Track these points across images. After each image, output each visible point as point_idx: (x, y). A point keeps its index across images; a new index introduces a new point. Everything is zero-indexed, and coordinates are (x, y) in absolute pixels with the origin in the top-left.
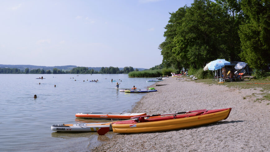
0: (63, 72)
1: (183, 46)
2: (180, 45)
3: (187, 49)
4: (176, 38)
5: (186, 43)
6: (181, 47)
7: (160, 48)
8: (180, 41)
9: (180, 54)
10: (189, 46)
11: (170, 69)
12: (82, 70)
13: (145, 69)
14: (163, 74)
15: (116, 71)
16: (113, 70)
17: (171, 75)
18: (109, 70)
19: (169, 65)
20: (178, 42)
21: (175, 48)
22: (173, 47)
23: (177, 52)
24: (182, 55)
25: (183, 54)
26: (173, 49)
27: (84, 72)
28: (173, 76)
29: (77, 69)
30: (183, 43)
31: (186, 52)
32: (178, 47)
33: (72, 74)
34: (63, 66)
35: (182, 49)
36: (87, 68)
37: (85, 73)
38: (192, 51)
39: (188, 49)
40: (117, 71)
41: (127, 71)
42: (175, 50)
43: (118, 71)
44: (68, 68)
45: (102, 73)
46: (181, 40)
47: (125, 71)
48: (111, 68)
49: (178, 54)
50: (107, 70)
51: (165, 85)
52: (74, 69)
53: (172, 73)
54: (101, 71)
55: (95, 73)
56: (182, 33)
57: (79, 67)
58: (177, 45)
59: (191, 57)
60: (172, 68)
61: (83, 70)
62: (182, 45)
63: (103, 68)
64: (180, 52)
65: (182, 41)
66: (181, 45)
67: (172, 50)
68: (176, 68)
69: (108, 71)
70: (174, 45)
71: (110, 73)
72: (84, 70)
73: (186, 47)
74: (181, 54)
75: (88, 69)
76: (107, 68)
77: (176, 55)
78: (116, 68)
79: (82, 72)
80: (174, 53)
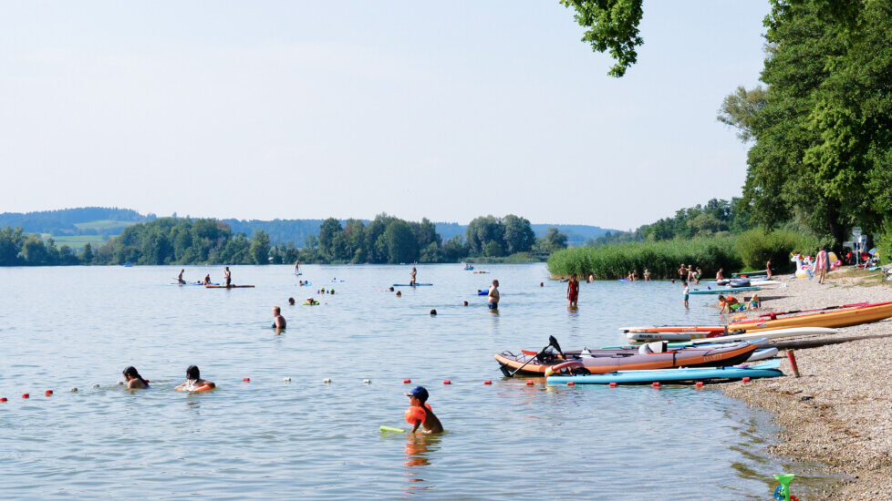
0: (66, 250)
1: (852, 142)
2: (837, 136)
3: (865, 156)
4: (822, 108)
5: (863, 128)
6: (842, 148)
7: (726, 116)
8: (838, 123)
9: (836, 173)
10: (873, 146)
11: (783, 234)
12: (187, 242)
13: (608, 233)
14: (746, 262)
15: (419, 248)
16: (395, 241)
17: (791, 269)
18: (374, 237)
19: (777, 213)
20: (831, 125)
21: (814, 149)
22: (807, 144)
23: (824, 167)
24: (846, 180)
25: (852, 174)
26: (807, 151)
27: (206, 252)
28: (800, 271)
29: (159, 232)
30: (853, 130)
31: (862, 166)
32: (827, 144)
33: (121, 263)
34: (44, 214)
35: (844, 156)
36: (226, 223)
37: (212, 256)
38: (884, 167)
39: (870, 155)
40: (426, 243)
41: (492, 243)
42: (818, 156)
43: (434, 245)
44: (82, 226)
45: (323, 261)
46: (843, 115)
47: (478, 242)
48: (381, 225)
49: (830, 175)
50: (361, 237)
51: (779, 298)
52: (130, 236)
53: (794, 258)
54: (320, 248)
55: (278, 261)
56: (846, 89)
57: (166, 223)
58: (823, 135)
59: (881, 191)
60: (797, 230)
61: (195, 238)
62: (846, 139)
63: (331, 227)
64: (841, 167)
65: (847, 121)
66: (841, 136)
67: (801, 155)
68: (817, 230)
69: (363, 247)
70: (811, 135)
71: (381, 259)
72: (207, 241)
73: (862, 147)
74: (840, 176)
75: (228, 235)
76: (360, 224)
77: (823, 178)
78: (415, 226)
79: (188, 253)
80: (815, 168)
